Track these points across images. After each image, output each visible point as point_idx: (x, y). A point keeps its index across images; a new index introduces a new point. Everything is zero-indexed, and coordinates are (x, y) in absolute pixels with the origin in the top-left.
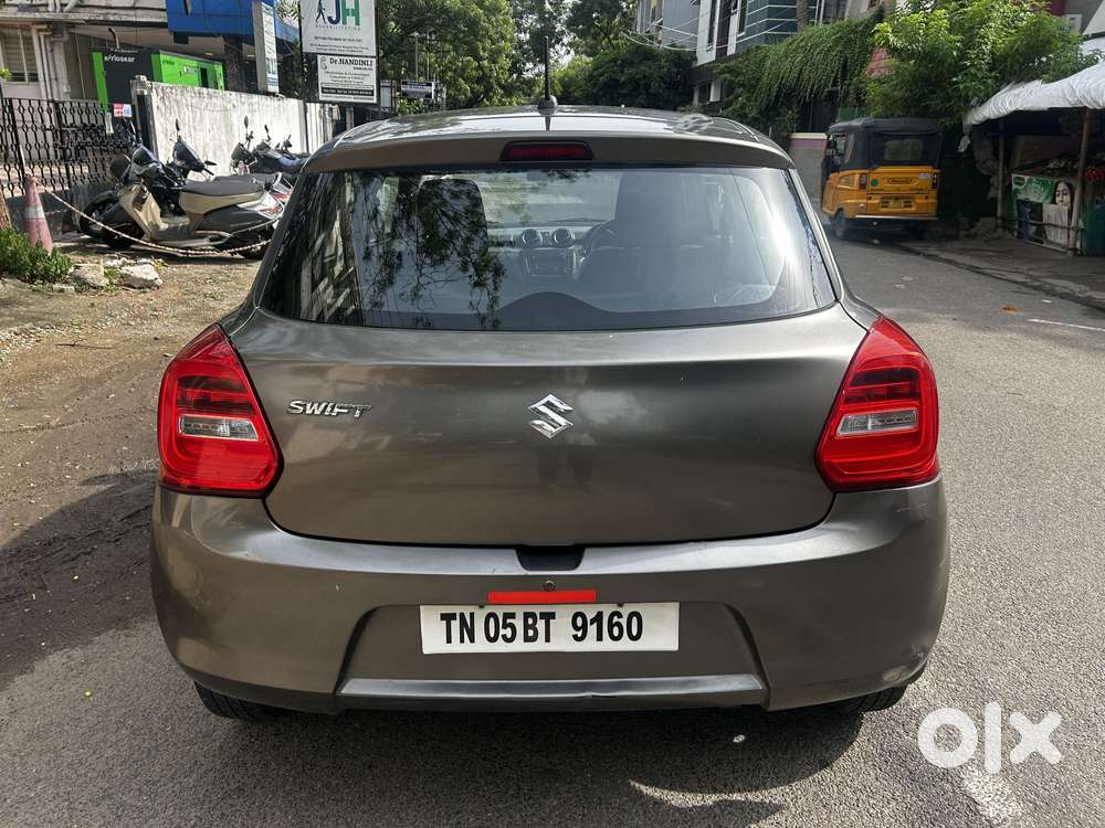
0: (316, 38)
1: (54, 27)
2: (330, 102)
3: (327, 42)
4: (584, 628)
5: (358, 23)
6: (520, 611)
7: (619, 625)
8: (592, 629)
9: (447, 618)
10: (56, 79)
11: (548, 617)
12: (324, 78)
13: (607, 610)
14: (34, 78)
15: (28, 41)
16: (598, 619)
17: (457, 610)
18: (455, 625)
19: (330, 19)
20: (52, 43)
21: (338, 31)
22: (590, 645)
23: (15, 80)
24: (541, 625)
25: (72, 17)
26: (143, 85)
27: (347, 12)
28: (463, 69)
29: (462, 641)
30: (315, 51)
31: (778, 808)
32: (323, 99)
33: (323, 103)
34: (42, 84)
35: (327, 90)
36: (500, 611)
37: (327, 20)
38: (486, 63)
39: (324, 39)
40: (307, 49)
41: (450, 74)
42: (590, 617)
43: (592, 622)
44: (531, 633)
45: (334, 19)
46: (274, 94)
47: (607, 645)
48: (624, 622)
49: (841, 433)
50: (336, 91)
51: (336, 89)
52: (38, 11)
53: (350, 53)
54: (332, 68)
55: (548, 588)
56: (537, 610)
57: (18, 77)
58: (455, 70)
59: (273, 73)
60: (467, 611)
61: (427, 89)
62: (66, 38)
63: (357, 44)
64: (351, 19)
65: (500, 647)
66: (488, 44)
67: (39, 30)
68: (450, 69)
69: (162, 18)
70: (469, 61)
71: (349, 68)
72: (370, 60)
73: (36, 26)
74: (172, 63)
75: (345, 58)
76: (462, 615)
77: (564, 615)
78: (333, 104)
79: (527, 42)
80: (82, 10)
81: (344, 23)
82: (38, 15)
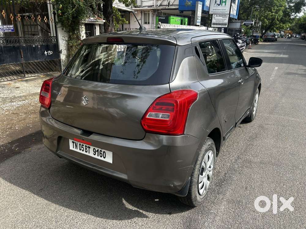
0: (213, 10)
1: (154, 11)
2: (214, 27)
3: (216, 11)
4: (95, 152)
5: (225, 5)
6: (85, 145)
7: (101, 153)
8: (97, 153)
9: (73, 142)
10: (153, 23)
11: (89, 148)
12: (214, 21)
13: (100, 150)
14: (149, 23)
15: (149, 14)
16: (98, 151)
17: (75, 141)
18: (74, 144)
19: (218, 4)
20: (154, 15)
21: (220, 7)
22: (96, 156)
23: (145, 24)
24: (88, 149)
25: (158, 8)
26: (159, 24)
27: (223, 2)
28: (267, 16)
29: (75, 148)
30: (212, 13)
31: (147, 217)
32: (213, 26)
33: (213, 27)
34: (150, 24)
35: (214, 24)
36: (81, 144)
37: (217, 5)
38: (274, 14)
39: (215, 10)
40: (210, 13)
41: (262, 18)
42: (96, 150)
43: (97, 151)
44: (86, 150)
45: (219, 4)
46: (199, 26)
47: (99, 158)
48: (102, 153)
49: (147, 117)
50: (217, 24)
51: (216, 24)
52: (152, 7)
53: (222, 13)
54: (216, 18)
55: (83, 140)
56: (87, 146)
57: (146, 23)
58: (264, 17)
59: (199, 20)
60: (76, 142)
61: (252, 22)
62: (156, 13)
63: (224, 11)
64: (224, 4)
65: (81, 152)
66: (276, 8)
67: (152, 12)
68: (262, 16)
69: (177, 7)
70: (269, 13)
71: (221, 18)
72: (227, 15)
73: (151, 11)
74: (174, 19)
75: (220, 15)
76: (75, 142)
77: (92, 148)
78: (216, 28)
79: (293, 6)
80: (161, 6)
81: (222, 5)
82: (151, 8)
